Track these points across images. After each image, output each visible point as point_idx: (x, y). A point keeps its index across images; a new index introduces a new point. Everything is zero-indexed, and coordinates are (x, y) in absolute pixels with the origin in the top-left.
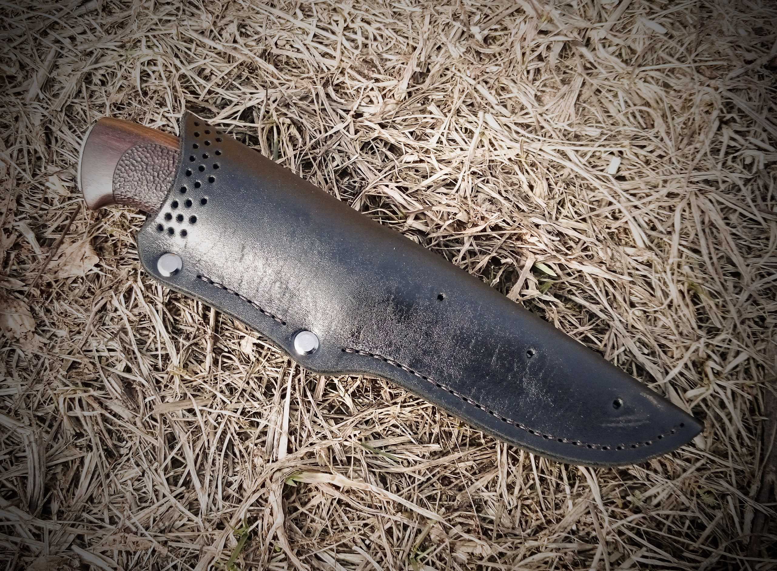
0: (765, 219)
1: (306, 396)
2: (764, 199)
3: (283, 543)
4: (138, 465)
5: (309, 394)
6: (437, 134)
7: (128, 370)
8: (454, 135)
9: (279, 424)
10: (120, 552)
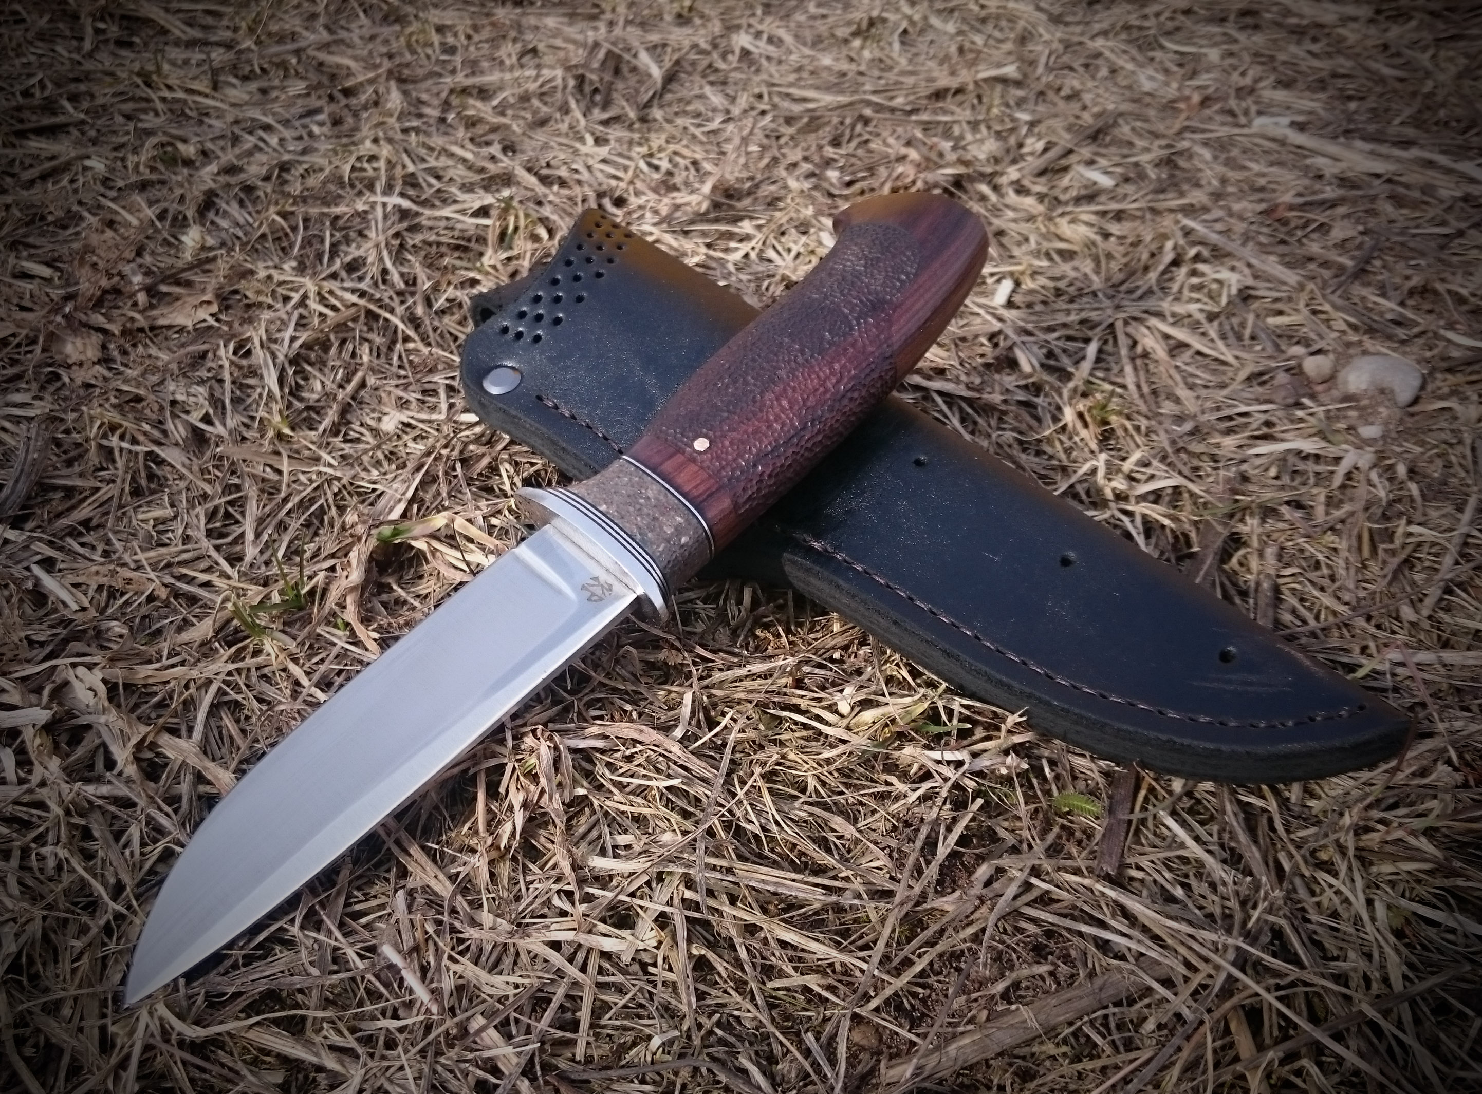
0: (1237, 358)
1: (454, 469)
2: (1239, 338)
3: (350, 614)
4: (172, 506)
5: (458, 466)
6: (745, 247)
7: (207, 419)
8: (771, 254)
9: (401, 491)
10: (100, 588)
